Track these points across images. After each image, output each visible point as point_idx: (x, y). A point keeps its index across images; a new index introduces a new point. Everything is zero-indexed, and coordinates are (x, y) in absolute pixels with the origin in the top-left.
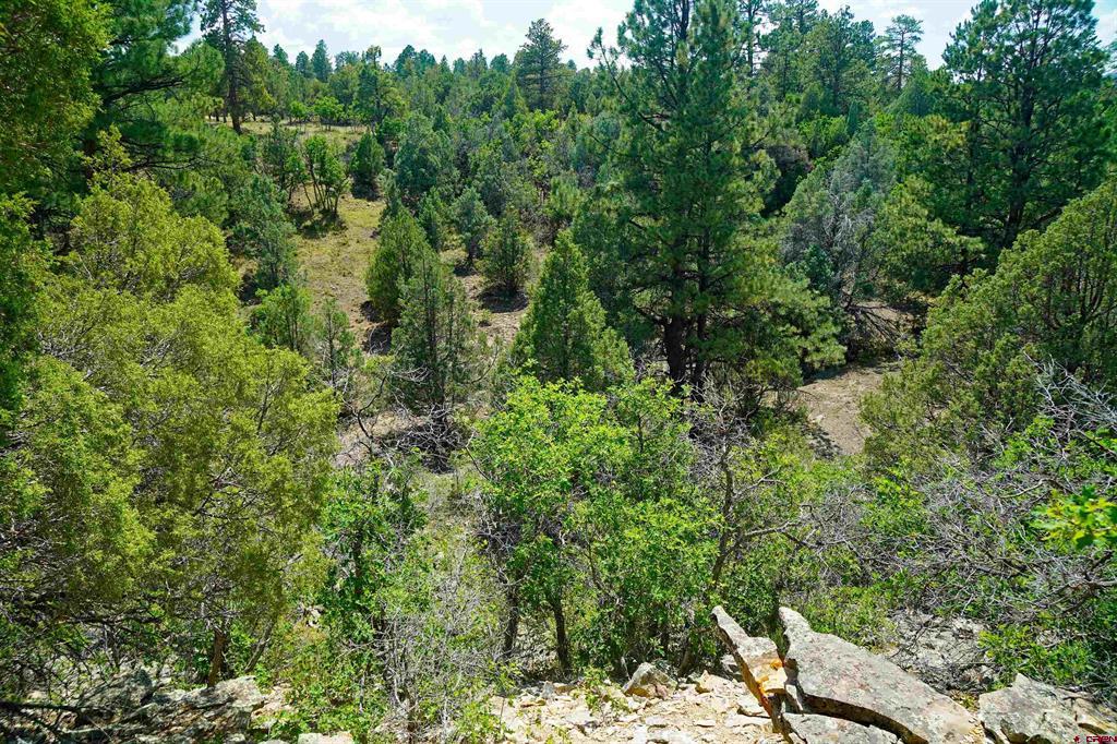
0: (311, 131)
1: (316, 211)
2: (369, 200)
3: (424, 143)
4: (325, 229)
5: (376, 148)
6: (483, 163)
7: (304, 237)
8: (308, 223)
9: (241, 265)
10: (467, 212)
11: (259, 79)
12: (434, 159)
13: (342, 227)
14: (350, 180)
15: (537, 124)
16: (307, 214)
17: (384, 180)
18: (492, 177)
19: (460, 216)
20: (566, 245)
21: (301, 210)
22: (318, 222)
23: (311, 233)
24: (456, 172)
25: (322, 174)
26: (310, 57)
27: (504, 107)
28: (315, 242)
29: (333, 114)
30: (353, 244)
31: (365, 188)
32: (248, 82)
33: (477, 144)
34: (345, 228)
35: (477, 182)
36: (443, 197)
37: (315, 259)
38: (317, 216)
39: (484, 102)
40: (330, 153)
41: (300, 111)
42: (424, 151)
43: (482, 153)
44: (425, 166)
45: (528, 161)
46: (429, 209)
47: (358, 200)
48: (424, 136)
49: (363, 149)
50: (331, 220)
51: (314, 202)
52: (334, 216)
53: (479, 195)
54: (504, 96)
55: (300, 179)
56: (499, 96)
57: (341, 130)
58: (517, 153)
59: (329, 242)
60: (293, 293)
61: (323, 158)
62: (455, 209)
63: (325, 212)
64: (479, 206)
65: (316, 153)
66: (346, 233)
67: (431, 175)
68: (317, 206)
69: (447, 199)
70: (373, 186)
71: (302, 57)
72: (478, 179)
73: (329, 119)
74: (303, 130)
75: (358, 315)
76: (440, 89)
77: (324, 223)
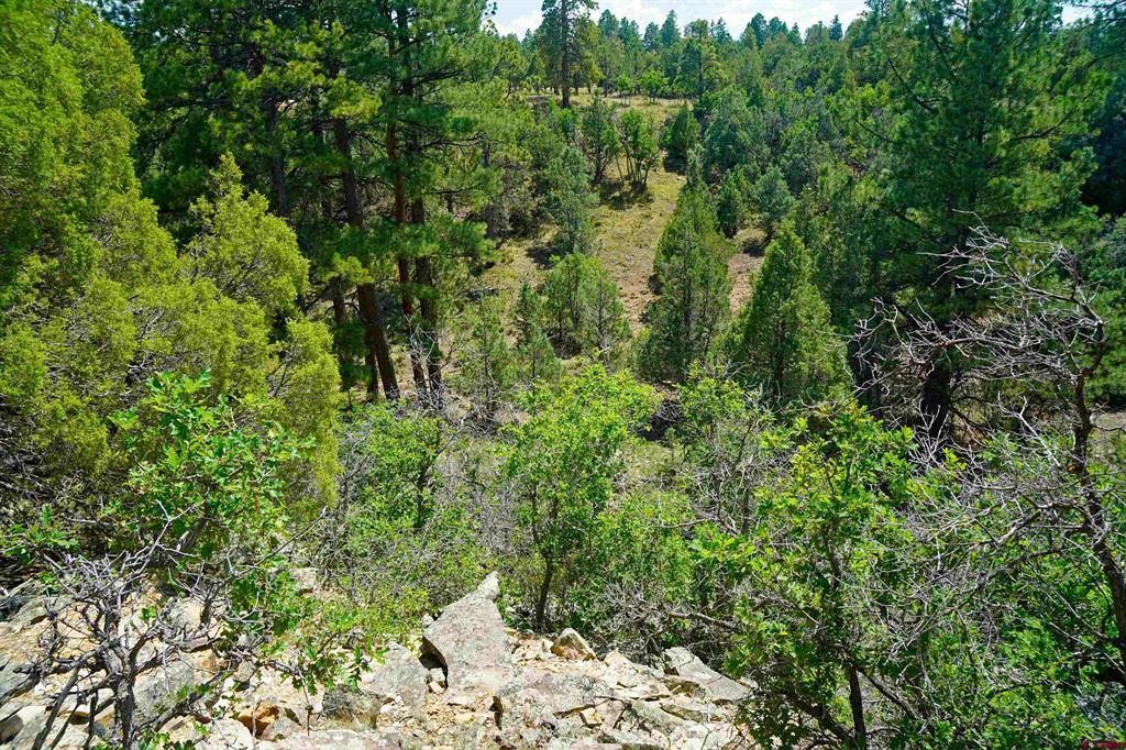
0: (636, 103)
1: (627, 182)
2: (679, 174)
3: (734, 119)
4: (631, 201)
5: (691, 121)
6: (793, 142)
7: (611, 208)
8: (617, 194)
9: (548, 230)
10: (769, 191)
11: (590, 54)
12: (742, 135)
13: (649, 200)
14: (664, 154)
15: (864, 100)
16: (618, 186)
17: (694, 155)
18: (801, 156)
19: (761, 195)
20: (788, 236)
21: (613, 181)
22: (627, 194)
23: (618, 204)
24: (767, 150)
25: (635, 148)
26: (660, 27)
27: (830, 81)
28: (620, 213)
29: (658, 87)
30: (656, 217)
31: (676, 162)
32: (579, 57)
33: (792, 120)
34: (651, 201)
35: (784, 161)
36: (747, 173)
37: (617, 230)
38: (627, 188)
39: (810, 76)
40: (644, 126)
41: (626, 85)
42: (734, 128)
43: (797, 129)
44: (733, 143)
45: (847, 140)
46: (730, 186)
47: (669, 174)
48: (736, 112)
49: (678, 124)
50: (640, 191)
51: (625, 173)
52: (644, 187)
53: (782, 175)
54: (832, 69)
55: (614, 151)
56: (826, 70)
57: (665, 103)
58: (836, 131)
59: (634, 212)
60: (577, 262)
61: (637, 131)
62: (757, 189)
63: (634, 184)
64: (782, 184)
65: (631, 127)
66: (652, 205)
67: (738, 151)
68: (628, 178)
69: (752, 178)
70: (684, 159)
71: (652, 28)
72: (786, 157)
73: (654, 92)
74: (627, 103)
75: (644, 287)
76: (770, 62)
77: (632, 195)
